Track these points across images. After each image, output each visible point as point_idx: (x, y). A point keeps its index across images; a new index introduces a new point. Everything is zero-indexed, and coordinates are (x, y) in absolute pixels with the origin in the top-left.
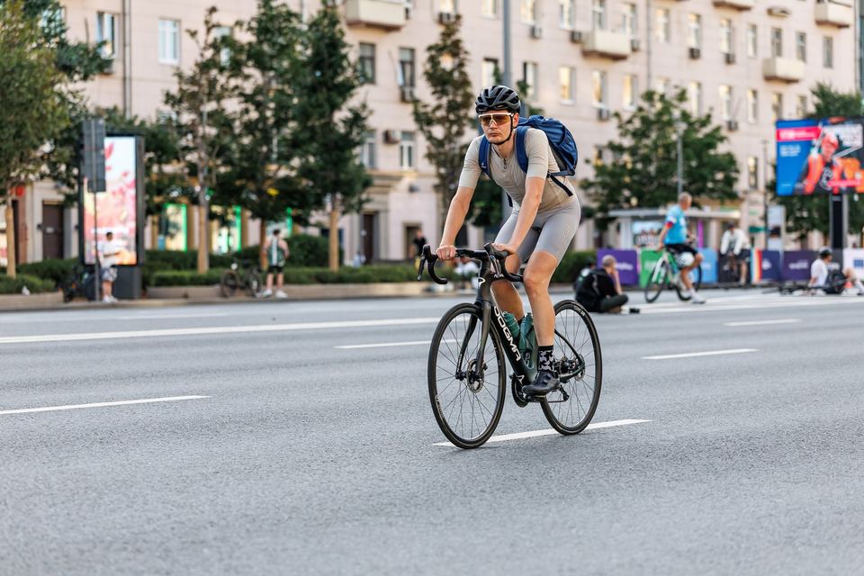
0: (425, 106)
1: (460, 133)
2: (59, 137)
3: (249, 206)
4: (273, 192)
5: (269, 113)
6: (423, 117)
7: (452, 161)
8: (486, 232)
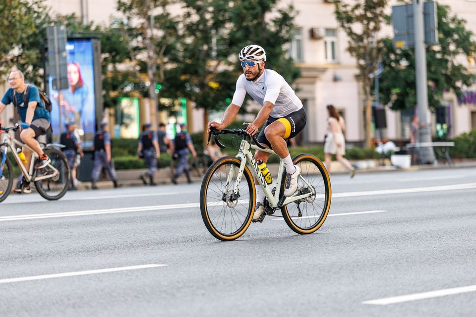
0: (345, 6)
1: (376, 29)
2: (26, 42)
3: (193, 98)
4: (214, 85)
5: (208, 16)
6: (344, 16)
7: (370, 54)
8: (402, 114)
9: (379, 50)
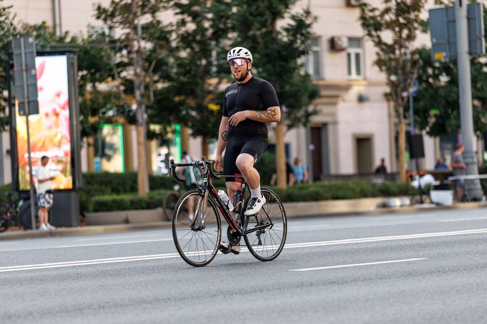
0: (373, 10)
3: (190, 124)
4: (214, 107)
5: (207, 24)
6: (371, 22)
9: (414, 63)
